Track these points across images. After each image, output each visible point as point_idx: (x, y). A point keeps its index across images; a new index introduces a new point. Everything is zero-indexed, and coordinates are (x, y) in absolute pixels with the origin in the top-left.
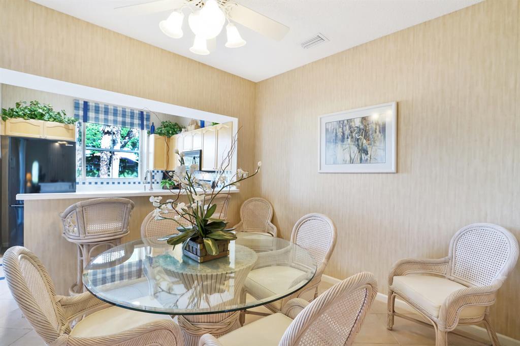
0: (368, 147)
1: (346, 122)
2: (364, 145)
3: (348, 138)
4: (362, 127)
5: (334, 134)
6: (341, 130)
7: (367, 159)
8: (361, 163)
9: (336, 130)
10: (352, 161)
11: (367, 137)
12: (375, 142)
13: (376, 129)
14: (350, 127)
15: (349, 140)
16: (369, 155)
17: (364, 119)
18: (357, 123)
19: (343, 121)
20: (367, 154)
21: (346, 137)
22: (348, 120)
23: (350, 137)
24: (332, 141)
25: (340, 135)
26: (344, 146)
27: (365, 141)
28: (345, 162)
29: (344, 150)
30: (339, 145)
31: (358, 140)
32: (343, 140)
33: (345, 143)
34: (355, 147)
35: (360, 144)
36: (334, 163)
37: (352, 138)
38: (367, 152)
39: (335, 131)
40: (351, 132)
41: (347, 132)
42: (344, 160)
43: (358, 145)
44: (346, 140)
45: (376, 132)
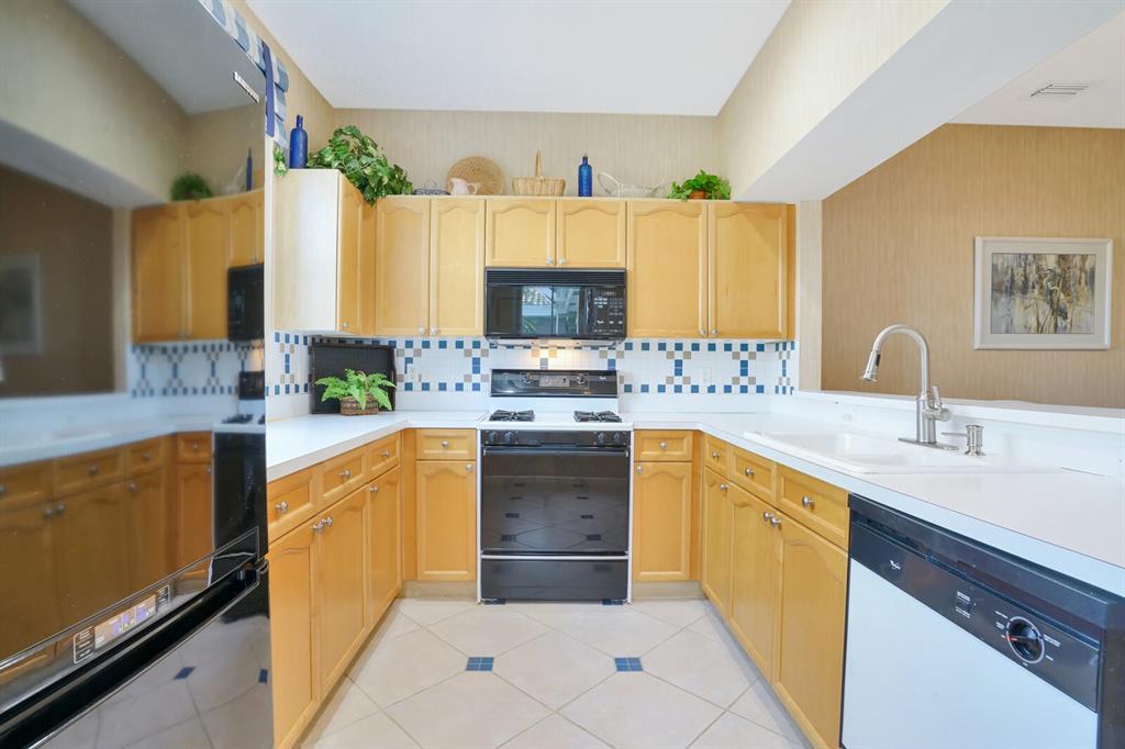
0: (1068, 305)
1: (1030, 257)
2: (1061, 303)
3: (1034, 287)
4: (1058, 271)
5: (1008, 277)
6: (1021, 271)
7: (1066, 327)
8: (1055, 332)
9: (1012, 270)
10: (1040, 329)
11: (1065, 289)
12: (1078, 298)
13: (1081, 278)
14: (1039, 269)
15: (1036, 291)
16: (1068, 321)
17: (1062, 258)
18: (1051, 263)
19: (1026, 255)
20: (1065, 318)
21: (1030, 284)
22: (1034, 255)
23: (1037, 286)
24: (1004, 289)
25: (1019, 280)
26: (1027, 301)
27: (1062, 296)
28: (1027, 330)
29: (1026, 308)
30: (1018, 300)
31: (1051, 292)
32: (1024, 290)
33: (1029, 295)
34: (1045, 304)
35: (1055, 300)
36: (1007, 332)
37: (1041, 287)
38: (1066, 314)
39: (1010, 272)
40: (1040, 278)
41: (1033, 277)
42: (1026, 327)
43: (1051, 300)
44: (1030, 290)
45: (1080, 283)
